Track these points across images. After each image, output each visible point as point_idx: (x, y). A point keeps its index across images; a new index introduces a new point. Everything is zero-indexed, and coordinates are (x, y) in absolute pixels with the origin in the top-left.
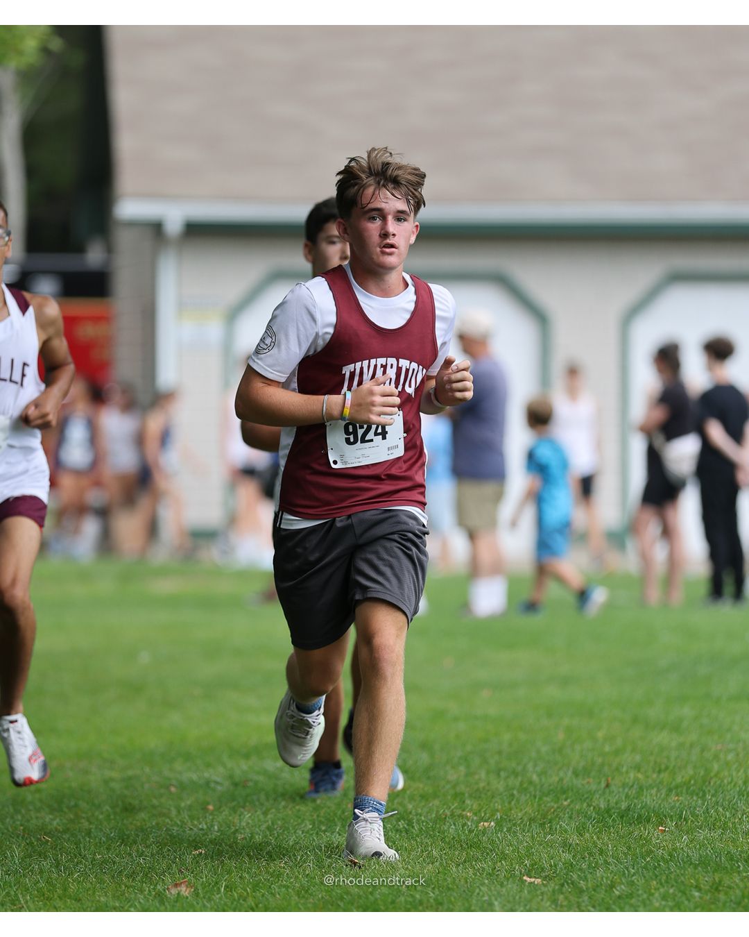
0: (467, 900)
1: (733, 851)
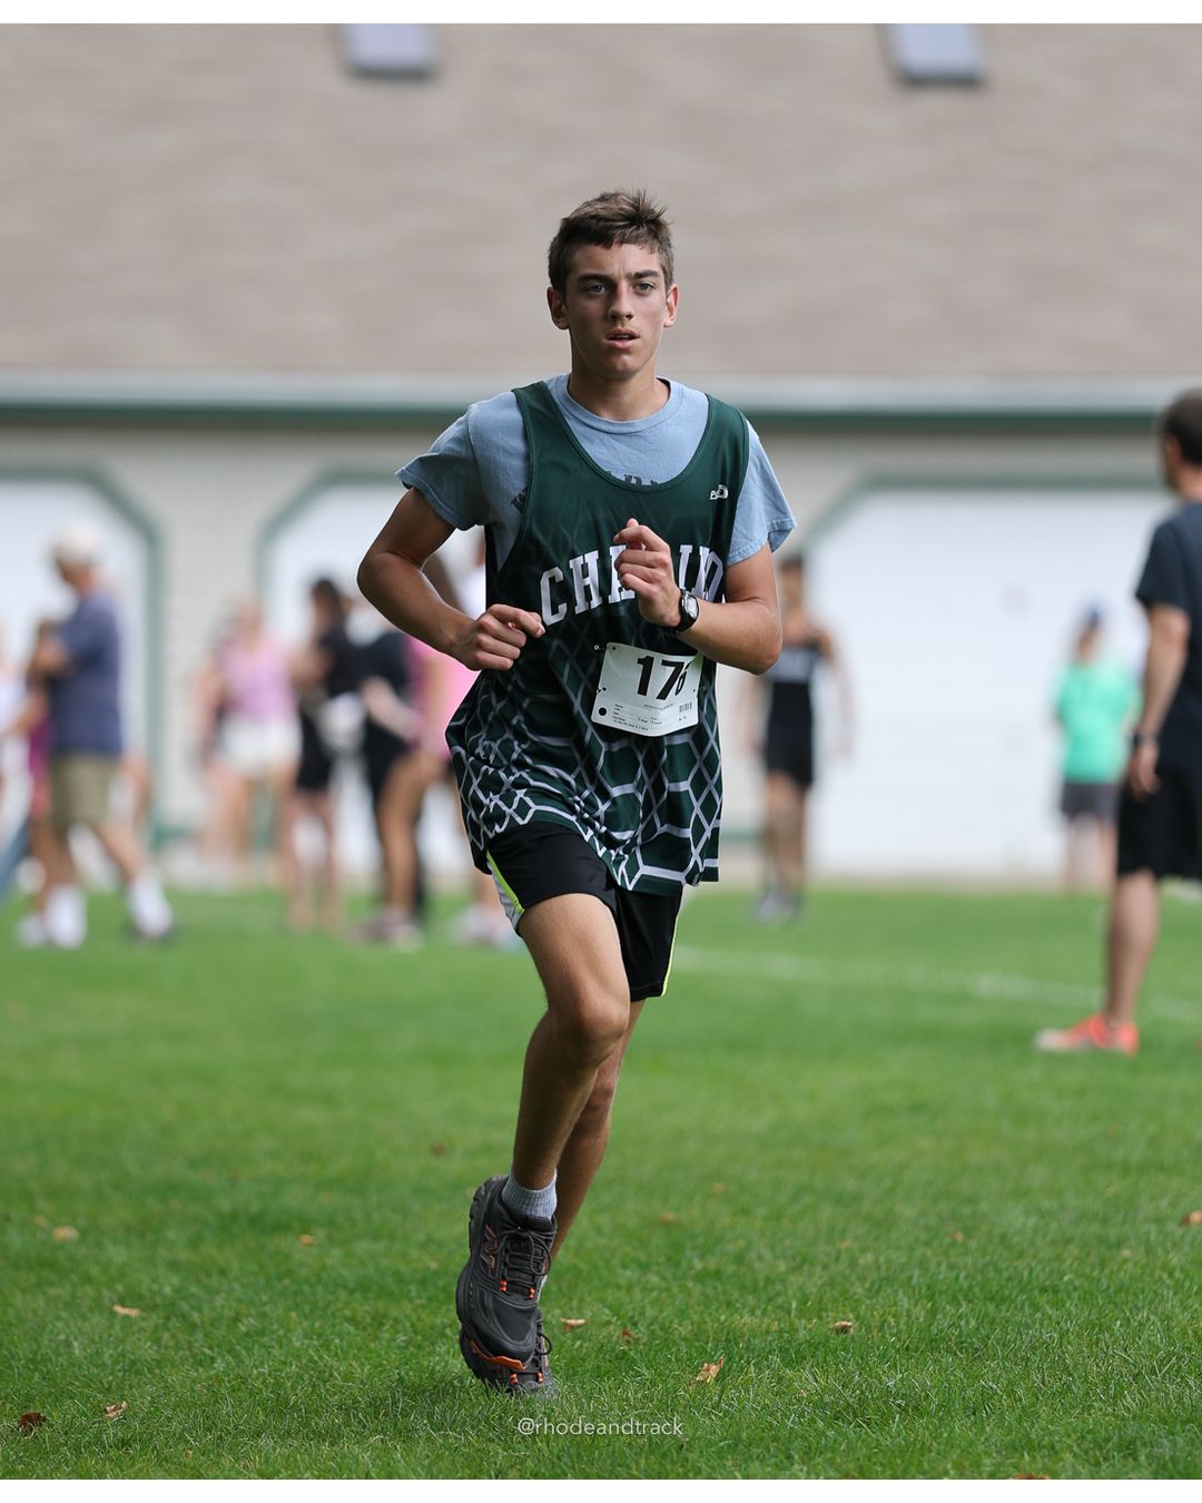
0: (36, 1339)
1: (403, 1268)
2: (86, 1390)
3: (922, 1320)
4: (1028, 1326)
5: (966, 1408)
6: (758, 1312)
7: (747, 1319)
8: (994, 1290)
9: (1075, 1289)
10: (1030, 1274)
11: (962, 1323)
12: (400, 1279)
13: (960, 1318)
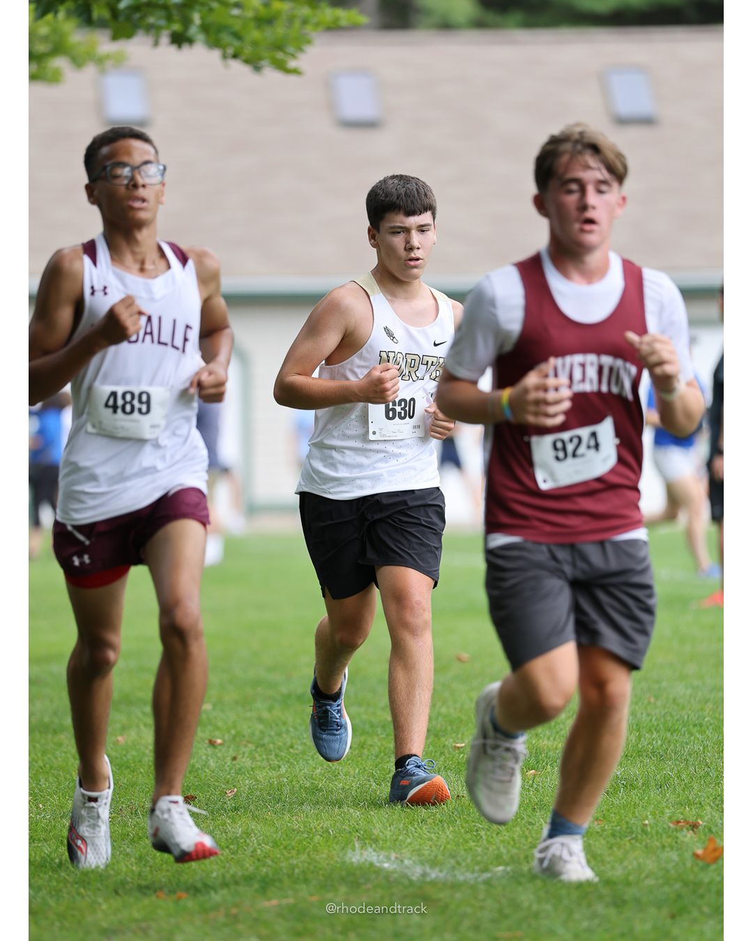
2: (216, 784)
3: (633, 741)
4: (687, 744)
5: (656, 785)
6: (552, 739)
7: (546, 742)
8: (670, 726)
9: (711, 724)
10: (688, 716)
11: (654, 742)
12: (372, 725)
13: (653, 740)
